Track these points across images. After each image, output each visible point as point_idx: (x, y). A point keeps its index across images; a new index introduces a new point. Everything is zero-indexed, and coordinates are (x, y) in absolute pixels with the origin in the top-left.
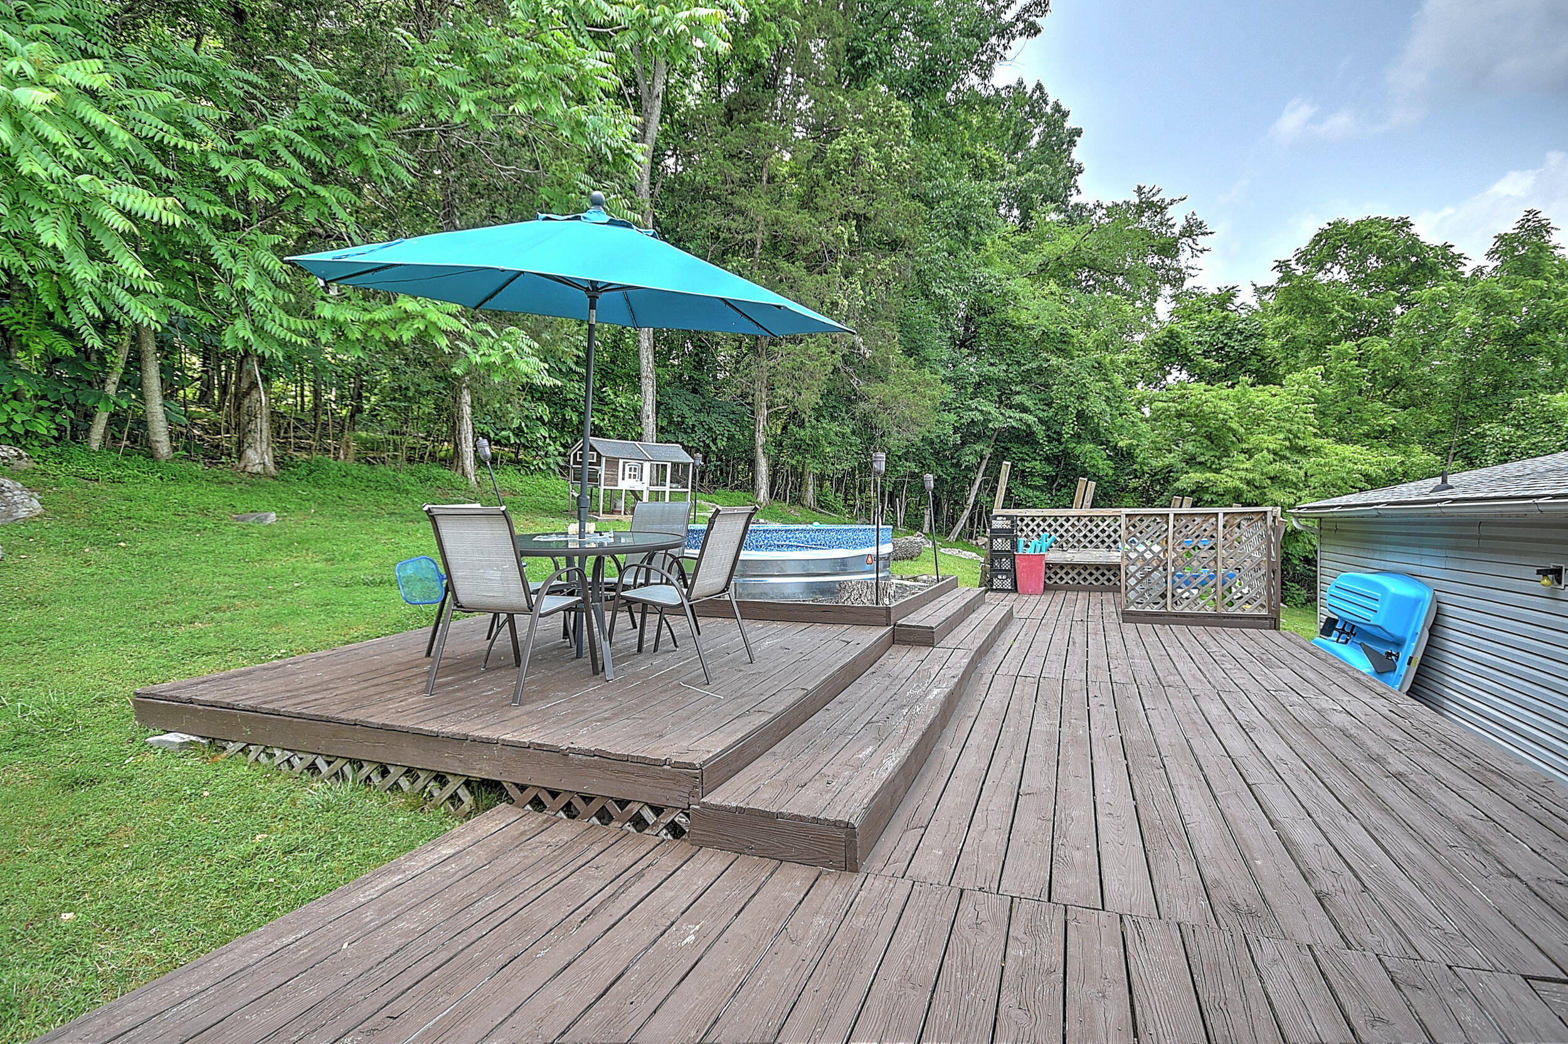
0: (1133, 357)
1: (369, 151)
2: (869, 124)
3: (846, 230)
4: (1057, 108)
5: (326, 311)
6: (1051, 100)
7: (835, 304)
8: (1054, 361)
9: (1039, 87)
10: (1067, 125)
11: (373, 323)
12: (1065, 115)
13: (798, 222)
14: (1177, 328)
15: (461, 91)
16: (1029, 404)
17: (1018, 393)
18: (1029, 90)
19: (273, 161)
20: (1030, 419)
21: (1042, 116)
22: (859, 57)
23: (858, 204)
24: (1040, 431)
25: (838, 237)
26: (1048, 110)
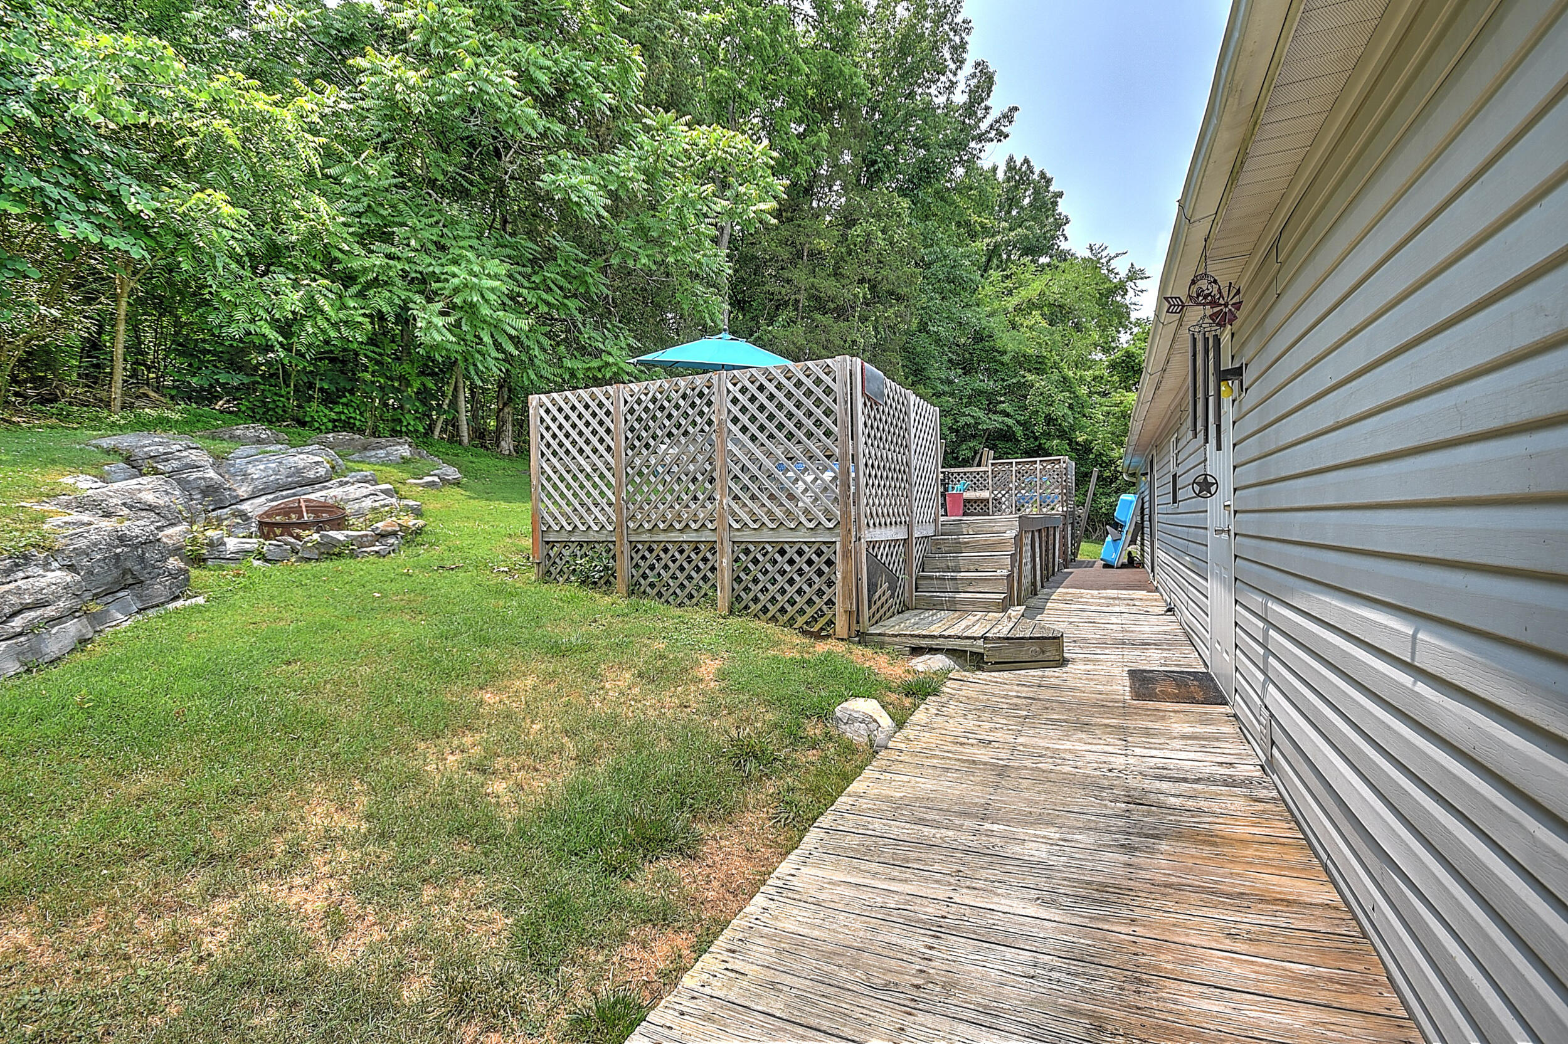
0: (1097, 373)
1: (590, 281)
2: (878, 216)
3: (862, 291)
4: (1043, 175)
5: (568, 363)
6: (1037, 171)
7: (854, 342)
8: (1030, 377)
9: (1026, 161)
10: (1051, 189)
11: (589, 369)
12: (1049, 181)
13: (828, 286)
14: (1132, 349)
15: (640, 251)
16: (1010, 410)
17: (1003, 402)
18: (1018, 164)
19: (549, 290)
20: (1010, 421)
21: (1029, 184)
22: (873, 165)
23: (870, 272)
24: (1019, 431)
25: (856, 296)
26: (1036, 177)
